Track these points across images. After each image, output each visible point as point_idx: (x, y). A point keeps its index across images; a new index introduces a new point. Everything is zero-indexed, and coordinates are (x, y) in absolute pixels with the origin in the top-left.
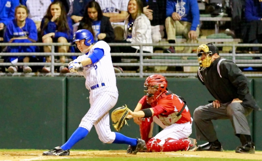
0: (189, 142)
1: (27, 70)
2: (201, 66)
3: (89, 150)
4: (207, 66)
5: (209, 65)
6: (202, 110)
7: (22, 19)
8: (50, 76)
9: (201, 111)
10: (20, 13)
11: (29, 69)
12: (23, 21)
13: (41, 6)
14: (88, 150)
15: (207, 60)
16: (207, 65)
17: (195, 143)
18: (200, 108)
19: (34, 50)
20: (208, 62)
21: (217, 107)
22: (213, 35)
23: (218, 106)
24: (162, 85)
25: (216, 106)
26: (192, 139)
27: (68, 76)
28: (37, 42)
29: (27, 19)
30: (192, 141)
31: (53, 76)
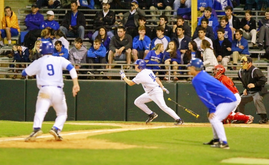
2: (242, 68)
4: (245, 68)
8: (168, 82)
15: (245, 65)
22: (257, 61)
27: (178, 83)
31: (170, 82)
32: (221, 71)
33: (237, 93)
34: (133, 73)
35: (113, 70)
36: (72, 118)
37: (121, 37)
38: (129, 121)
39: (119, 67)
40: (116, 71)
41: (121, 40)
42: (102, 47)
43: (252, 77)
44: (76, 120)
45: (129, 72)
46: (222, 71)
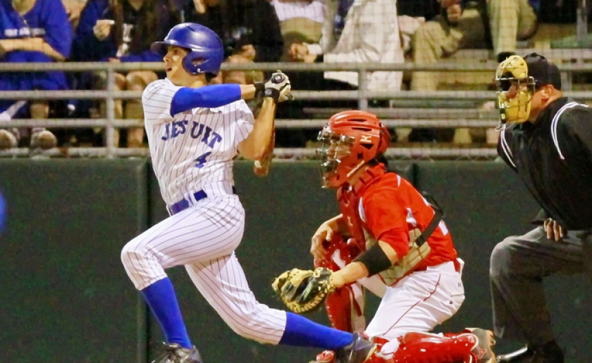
0: (473, 341)
1: (42, 139)
2: (503, 117)
4: (518, 118)
5: (524, 115)
6: (514, 246)
8: (104, 156)
9: (513, 248)
11: (49, 136)
15: (519, 102)
16: (520, 116)
17: (490, 344)
18: (510, 241)
19: (63, 83)
20: (521, 106)
21: (556, 239)
22: (567, 40)
23: (559, 235)
24: (365, 140)
25: (552, 234)
26: (481, 330)
30: (482, 338)
31: (111, 157)
32: (365, 149)
33: (451, 264)
43: (562, 157)
46: (368, 146)
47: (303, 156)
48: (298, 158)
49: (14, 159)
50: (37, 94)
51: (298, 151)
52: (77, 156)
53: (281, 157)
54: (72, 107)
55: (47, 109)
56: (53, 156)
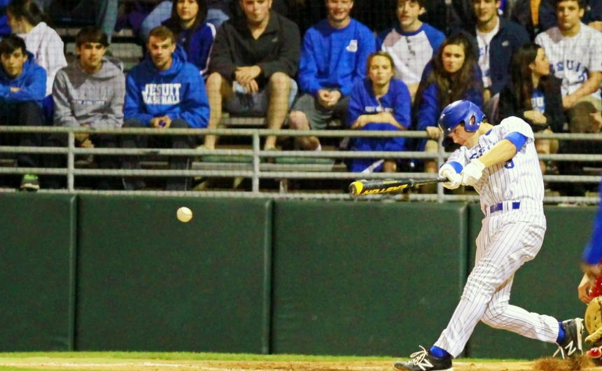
3: (507, 360)
7: (382, 82)
8: (435, 201)
10: (377, 67)
12: (384, 85)
13: (411, 56)
14: (504, 360)
27: (471, 202)
28: (409, 129)
29: (393, 80)
31: (441, 201)
34: (299, 163)
35: (222, 151)
36: (60, 339)
37: (258, 25)
38: (282, 352)
39: (246, 141)
40: (233, 155)
41: (257, 33)
42: (182, 60)
44: (76, 347)
45: (282, 163)
47: (583, 202)
48: (579, 204)
49: (369, 202)
50: (387, 154)
51: (579, 199)
52: (415, 201)
53: (566, 203)
54: (412, 165)
55: (395, 167)
56: (398, 201)
